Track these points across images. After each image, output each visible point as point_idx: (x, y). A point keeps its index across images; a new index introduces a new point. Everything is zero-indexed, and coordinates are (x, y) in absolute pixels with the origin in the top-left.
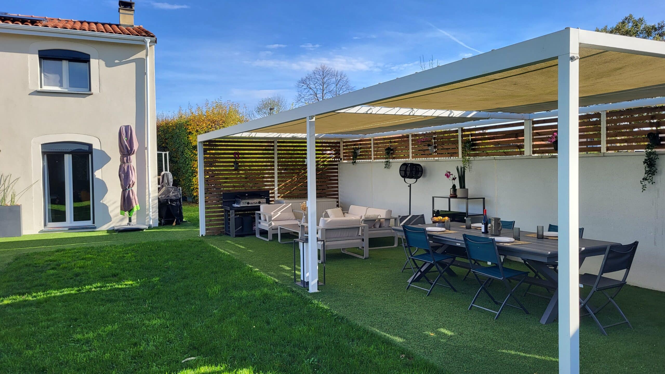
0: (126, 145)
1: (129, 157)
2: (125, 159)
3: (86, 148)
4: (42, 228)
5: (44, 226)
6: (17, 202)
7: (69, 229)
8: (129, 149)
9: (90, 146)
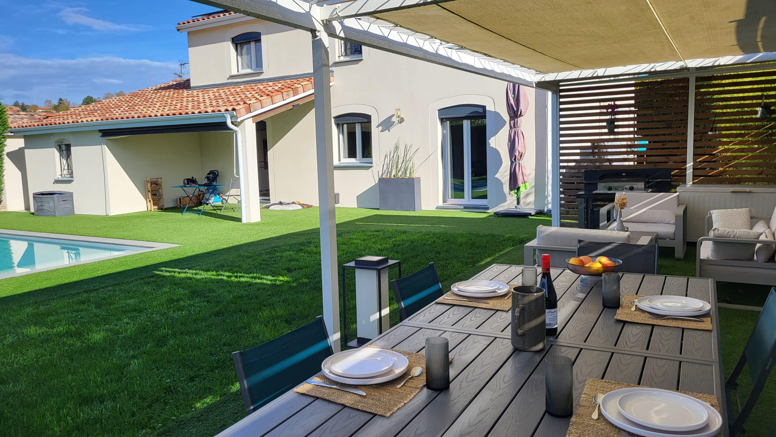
0: (511, 104)
1: (516, 120)
2: (512, 122)
3: (481, 110)
4: (441, 203)
5: (443, 202)
6: (415, 175)
7: (465, 208)
8: (515, 109)
9: (484, 107)
